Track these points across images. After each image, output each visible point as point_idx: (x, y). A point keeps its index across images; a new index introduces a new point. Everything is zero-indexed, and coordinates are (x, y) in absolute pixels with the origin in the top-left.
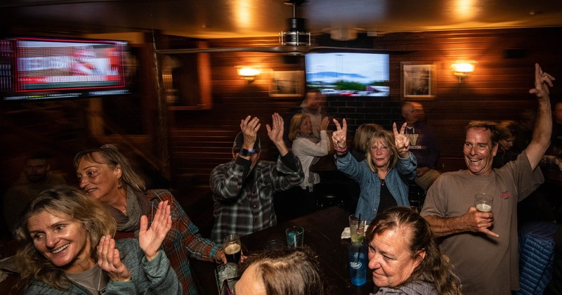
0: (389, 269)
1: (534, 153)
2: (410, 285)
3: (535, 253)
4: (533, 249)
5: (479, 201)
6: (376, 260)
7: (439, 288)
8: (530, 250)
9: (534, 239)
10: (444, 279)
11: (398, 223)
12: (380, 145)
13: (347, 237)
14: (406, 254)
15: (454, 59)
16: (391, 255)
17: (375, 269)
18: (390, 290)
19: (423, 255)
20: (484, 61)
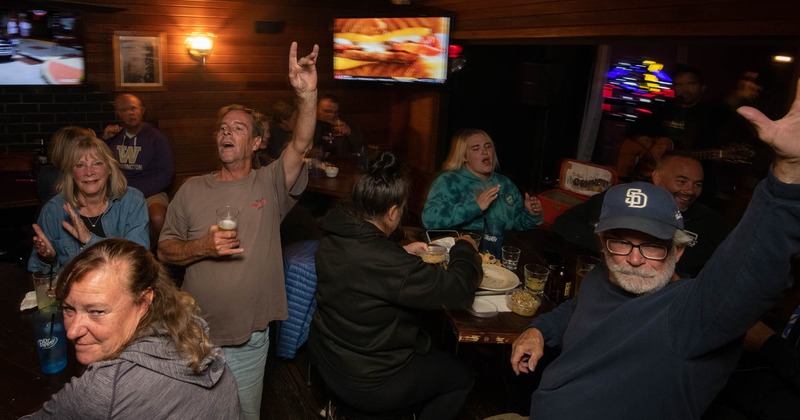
0: (100, 329)
1: (292, 158)
2: (134, 347)
3: (301, 281)
4: (298, 276)
5: (223, 216)
6: (78, 323)
7: (177, 339)
8: (295, 279)
9: (300, 264)
10: (183, 324)
11: (107, 258)
12: (90, 160)
13: (31, 307)
14: (126, 298)
15: (190, 30)
16: (102, 305)
17: (78, 338)
18: (105, 363)
19: (151, 296)
20: (227, 35)
